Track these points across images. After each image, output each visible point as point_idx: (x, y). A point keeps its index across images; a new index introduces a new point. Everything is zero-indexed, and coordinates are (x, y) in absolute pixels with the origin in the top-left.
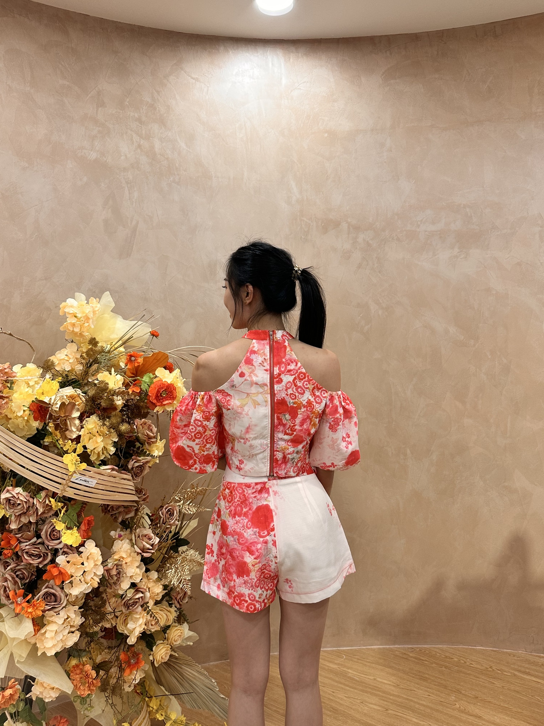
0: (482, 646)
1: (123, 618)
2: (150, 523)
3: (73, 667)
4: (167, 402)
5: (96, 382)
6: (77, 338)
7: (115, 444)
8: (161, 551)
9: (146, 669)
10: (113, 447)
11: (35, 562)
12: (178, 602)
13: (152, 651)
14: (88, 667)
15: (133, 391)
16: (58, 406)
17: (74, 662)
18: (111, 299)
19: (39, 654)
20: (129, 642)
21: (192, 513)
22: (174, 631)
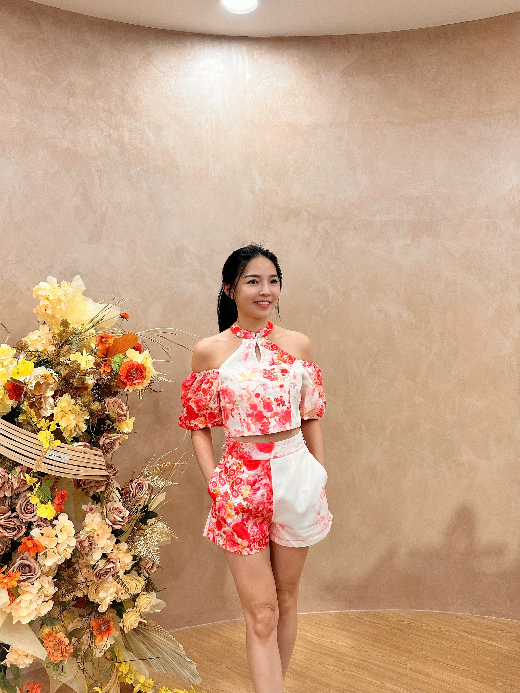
0: (431, 609)
1: (93, 588)
2: (120, 497)
3: (47, 635)
4: (137, 381)
5: (68, 362)
6: (49, 320)
7: (87, 422)
8: (130, 523)
9: (116, 636)
10: (84, 425)
11: (10, 535)
12: (147, 572)
13: (122, 618)
14: (61, 635)
15: (104, 371)
16: (33, 385)
17: (47, 630)
18: (82, 283)
19: (14, 622)
20: (101, 610)
21: (160, 487)
22: (142, 599)
